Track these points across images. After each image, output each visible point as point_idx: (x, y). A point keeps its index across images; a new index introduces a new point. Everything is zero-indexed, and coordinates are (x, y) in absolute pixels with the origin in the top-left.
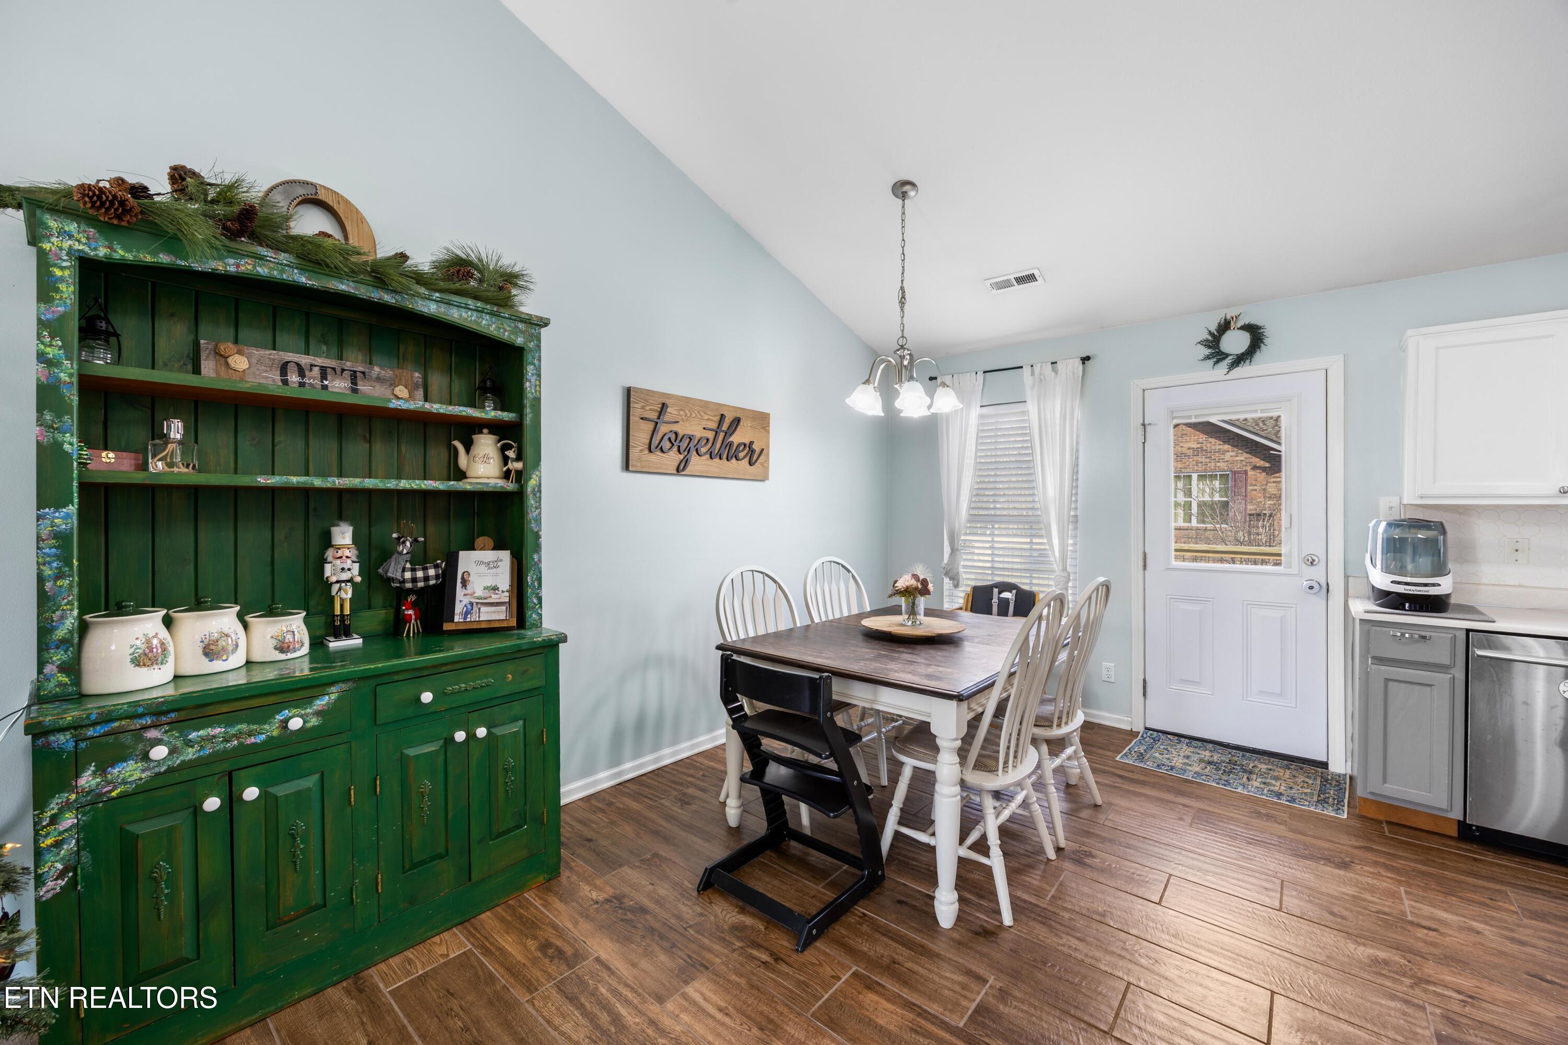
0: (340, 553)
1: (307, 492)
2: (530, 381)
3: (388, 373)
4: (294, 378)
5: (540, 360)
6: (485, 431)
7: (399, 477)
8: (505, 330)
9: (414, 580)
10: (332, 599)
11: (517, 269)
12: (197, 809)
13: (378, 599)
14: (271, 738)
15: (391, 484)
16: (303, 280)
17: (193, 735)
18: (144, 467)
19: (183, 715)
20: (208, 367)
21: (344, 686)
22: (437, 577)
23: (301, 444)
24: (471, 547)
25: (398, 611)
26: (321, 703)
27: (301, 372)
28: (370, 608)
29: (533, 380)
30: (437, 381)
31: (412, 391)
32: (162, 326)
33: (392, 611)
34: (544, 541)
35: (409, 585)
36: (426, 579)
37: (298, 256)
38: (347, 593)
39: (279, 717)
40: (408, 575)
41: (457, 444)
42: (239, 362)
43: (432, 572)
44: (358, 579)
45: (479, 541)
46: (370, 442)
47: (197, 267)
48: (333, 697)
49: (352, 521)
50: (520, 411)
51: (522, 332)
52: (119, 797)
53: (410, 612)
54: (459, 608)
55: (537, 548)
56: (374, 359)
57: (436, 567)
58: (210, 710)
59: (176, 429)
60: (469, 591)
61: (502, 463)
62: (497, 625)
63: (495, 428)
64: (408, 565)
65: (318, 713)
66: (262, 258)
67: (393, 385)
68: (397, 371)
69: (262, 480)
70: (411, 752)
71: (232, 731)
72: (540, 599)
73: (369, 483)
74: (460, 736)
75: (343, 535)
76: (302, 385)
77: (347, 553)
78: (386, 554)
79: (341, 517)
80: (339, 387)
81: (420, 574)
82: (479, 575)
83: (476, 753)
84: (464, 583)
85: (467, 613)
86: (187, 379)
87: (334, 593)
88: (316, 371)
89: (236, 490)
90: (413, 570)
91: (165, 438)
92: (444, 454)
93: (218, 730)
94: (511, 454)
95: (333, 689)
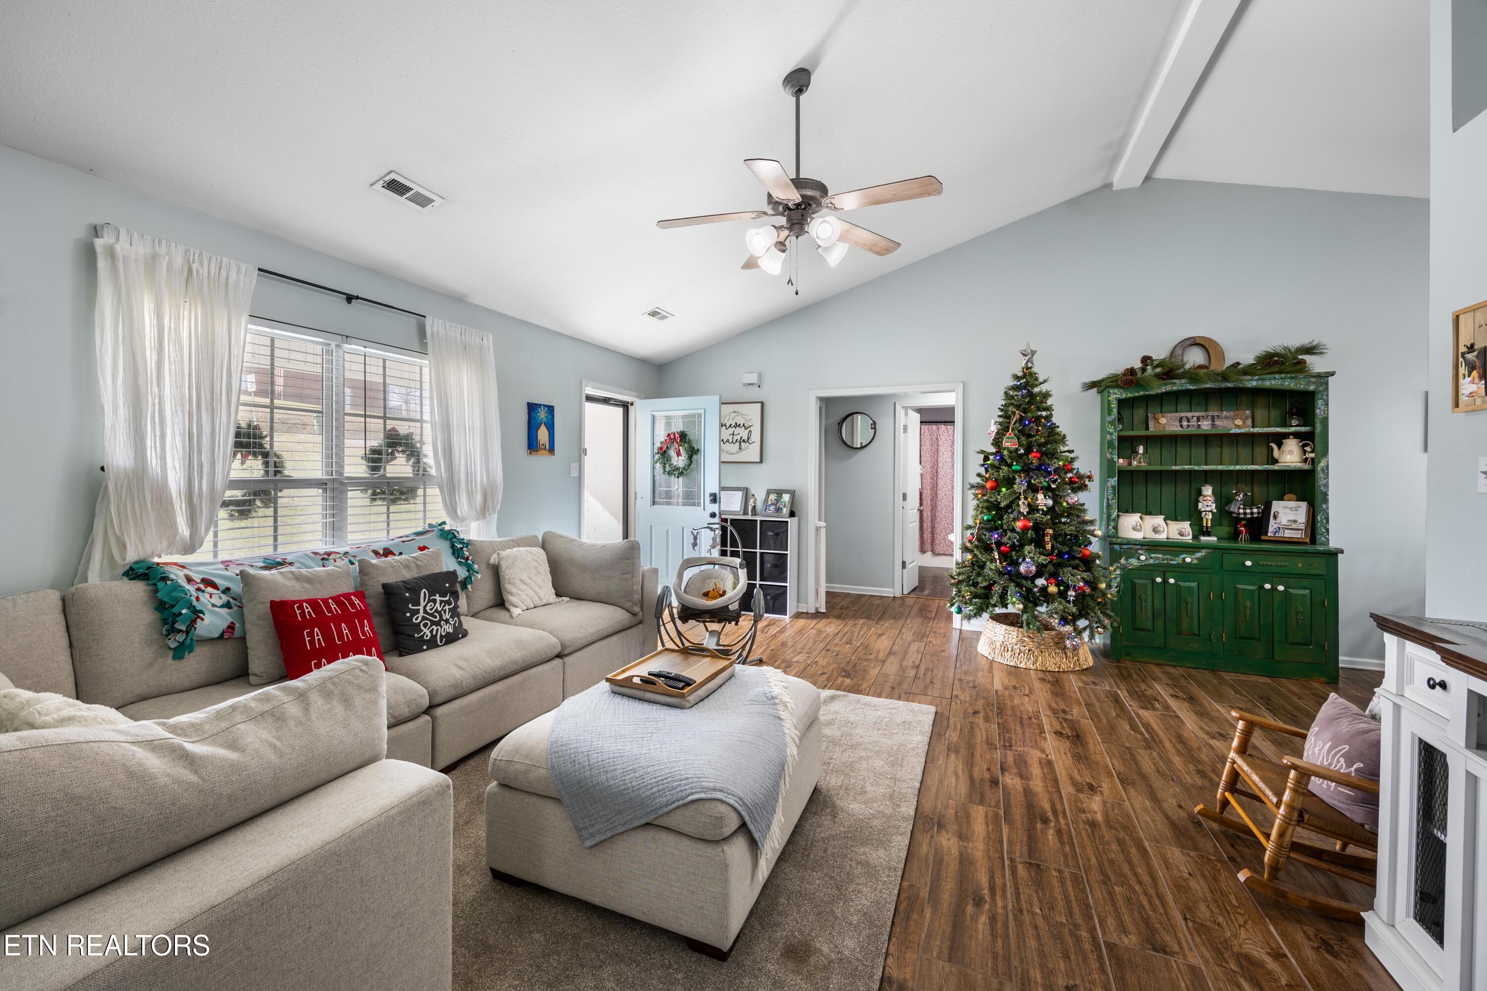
0: (1206, 498)
1: (1190, 472)
2: (1320, 409)
3: (1231, 414)
4: (1185, 423)
5: (1327, 395)
6: (1291, 437)
7: (1237, 464)
8: (1301, 384)
9: (1245, 514)
10: (1202, 519)
11: (1315, 343)
12: (1154, 581)
13: (1225, 522)
14: (1178, 563)
15: (1232, 468)
16: (1191, 387)
17: (1152, 555)
18: (1130, 464)
19: (1150, 548)
20: (1151, 424)
21: (1208, 551)
22: (1259, 513)
23: (1188, 451)
24: (1281, 499)
25: (1236, 528)
26: (1198, 555)
27: (1188, 421)
28: (1221, 525)
29: (1322, 408)
30: (1261, 413)
31: (1244, 420)
32: (1136, 411)
33: (1233, 528)
34: (1331, 497)
35: (1242, 516)
36: (1252, 513)
37: (1189, 379)
38: (1210, 516)
39: (1181, 556)
40: (1241, 511)
41: (1273, 445)
42: (1163, 421)
43: (1255, 510)
44: (1215, 511)
45: (1287, 496)
46: (1221, 448)
47: (1152, 393)
48: (1203, 554)
49: (1211, 484)
50: (1313, 425)
51: (1313, 383)
52: (1131, 569)
53: (1242, 529)
54: (1271, 529)
55: (1326, 501)
56: (1224, 408)
57: (1258, 508)
58: (1158, 548)
59: (1141, 450)
60: (1278, 520)
61: (1303, 454)
62: (1295, 540)
63: (1296, 435)
64: (1242, 506)
65: (1197, 559)
66: (1175, 383)
67: (1234, 419)
68: (1236, 412)
69: (1174, 468)
70: (1240, 586)
71: (1165, 557)
72: (1327, 530)
73: (1220, 467)
74: (1268, 586)
75: (1208, 491)
76: (1188, 426)
77: (1209, 498)
78: (1230, 500)
79: (1206, 482)
80: (1206, 426)
81: (1248, 511)
82: (1286, 514)
83: (1277, 598)
84: (1275, 517)
85: (1275, 533)
86: (1144, 433)
87: (1203, 516)
88: (1195, 418)
89: (1161, 471)
90: (1244, 509)
91: (1137, 453)
92: (1264, 450)
93: (1160, 556)
94: (1308, 449)
95: (1203, 551)
